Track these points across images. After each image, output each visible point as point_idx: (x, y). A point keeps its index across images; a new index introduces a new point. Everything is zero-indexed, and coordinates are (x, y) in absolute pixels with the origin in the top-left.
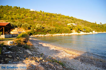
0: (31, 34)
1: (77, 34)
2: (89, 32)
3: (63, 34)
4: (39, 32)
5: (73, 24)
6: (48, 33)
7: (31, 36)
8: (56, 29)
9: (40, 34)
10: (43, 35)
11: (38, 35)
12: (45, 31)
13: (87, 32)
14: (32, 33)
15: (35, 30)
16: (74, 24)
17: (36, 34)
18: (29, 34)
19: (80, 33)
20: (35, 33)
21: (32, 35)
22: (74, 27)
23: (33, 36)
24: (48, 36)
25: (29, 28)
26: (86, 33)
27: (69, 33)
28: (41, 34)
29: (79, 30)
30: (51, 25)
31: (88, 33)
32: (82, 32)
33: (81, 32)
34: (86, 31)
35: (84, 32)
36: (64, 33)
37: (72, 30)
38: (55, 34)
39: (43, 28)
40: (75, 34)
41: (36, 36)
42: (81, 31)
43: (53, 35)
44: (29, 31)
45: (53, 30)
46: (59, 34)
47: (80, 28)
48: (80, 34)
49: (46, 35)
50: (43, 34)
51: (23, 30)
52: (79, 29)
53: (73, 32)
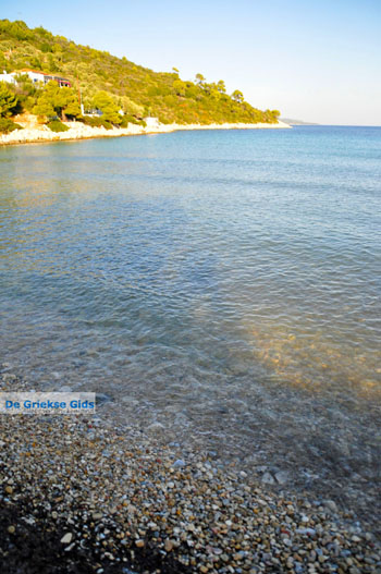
1: (49, 134)
2: (122, 125)
5: (32, 75)
13: (108, 123)
16: (36, 77)
19: (64, 129)
22: (33, 93)
26: (101, 131)
29: (59, 115)
31: (115, 132)
32: (80, 124)
33: (73, 124)
34: (103, 116)
35: (94, 123)
37: (17, 110)
40: (31, 139)
42: (70, 117)
48: (63, 135)
52: (59, 110)
53: (20, 128)
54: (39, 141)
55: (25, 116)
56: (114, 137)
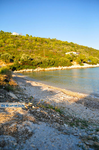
0: (14, 69)
1: (80, 66)
2: (96, 64)
3: (60, 68)
4: (26, 66)
6: (39, 66)
7: (15, 72)
8: (49, 61)
9: (27, 68)
10: (31, 70)
11: (24, 70)
12: (34, 64)
13: (93, 64)
14: (16, 67)
15: (19, 62)
16: (75, 53)
17: (22, 69)
18: (12, 68)
19: (83, 65)
20: (20, 67)
21: (17, 70)
22: (74, 57)
23: (17, 72)
24: (38, 70)
25: (12, 61)
26: (91, 66)
27: (68, 66)
28: (29, 68)
29: (82, 62)
30: (42, 55)
31: (94, 66)
32: (87, 64)
33: (85, 64)
34: (91, 62)
35: (89, 64)
36: (61, 66)
37: (71, 61)
38: (49, 67)
39: (32, 60)
40: (76, 67)
41: (21, 71)
42: (84, 62)
43: (46, 69)
44: (11, 64)
45: (45, 62)
46: (55, 68)
47: (83, 58)
48: (83, 67)
49: (36, 70)
50: (31, 68)
51: (2, 64)
52: (82, 60)
53: (73, 65)
54: (78, 68)
55: (73, 62)
56: (94, 67)
